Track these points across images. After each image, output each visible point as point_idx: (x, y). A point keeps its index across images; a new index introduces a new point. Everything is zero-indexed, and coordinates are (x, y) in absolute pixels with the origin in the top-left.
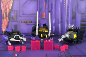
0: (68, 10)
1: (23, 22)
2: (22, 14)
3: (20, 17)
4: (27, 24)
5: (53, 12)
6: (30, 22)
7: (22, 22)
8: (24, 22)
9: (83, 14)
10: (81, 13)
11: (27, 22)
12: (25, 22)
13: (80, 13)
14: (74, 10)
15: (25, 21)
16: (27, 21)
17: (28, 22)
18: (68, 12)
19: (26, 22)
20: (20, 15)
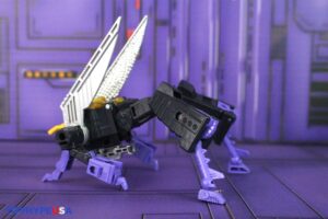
0: (250, 14)
1: (33, 77)
2: (29, 37)
3: (18, 48)
4: (56, 82)
5: (180, 23)
6: (66, 76)
7: (30, 74)
8: (37, 75)
9: (321, 33)
10: (313, 32)
11: (53, 75)
12: (41, 77)
13: (306, 31)
14: (279, 18)
15: (45, 71)
16: (53, 71)
17: (57, 74)
18: (250, 28)
19: (49, 74)
20: (17, 42)
